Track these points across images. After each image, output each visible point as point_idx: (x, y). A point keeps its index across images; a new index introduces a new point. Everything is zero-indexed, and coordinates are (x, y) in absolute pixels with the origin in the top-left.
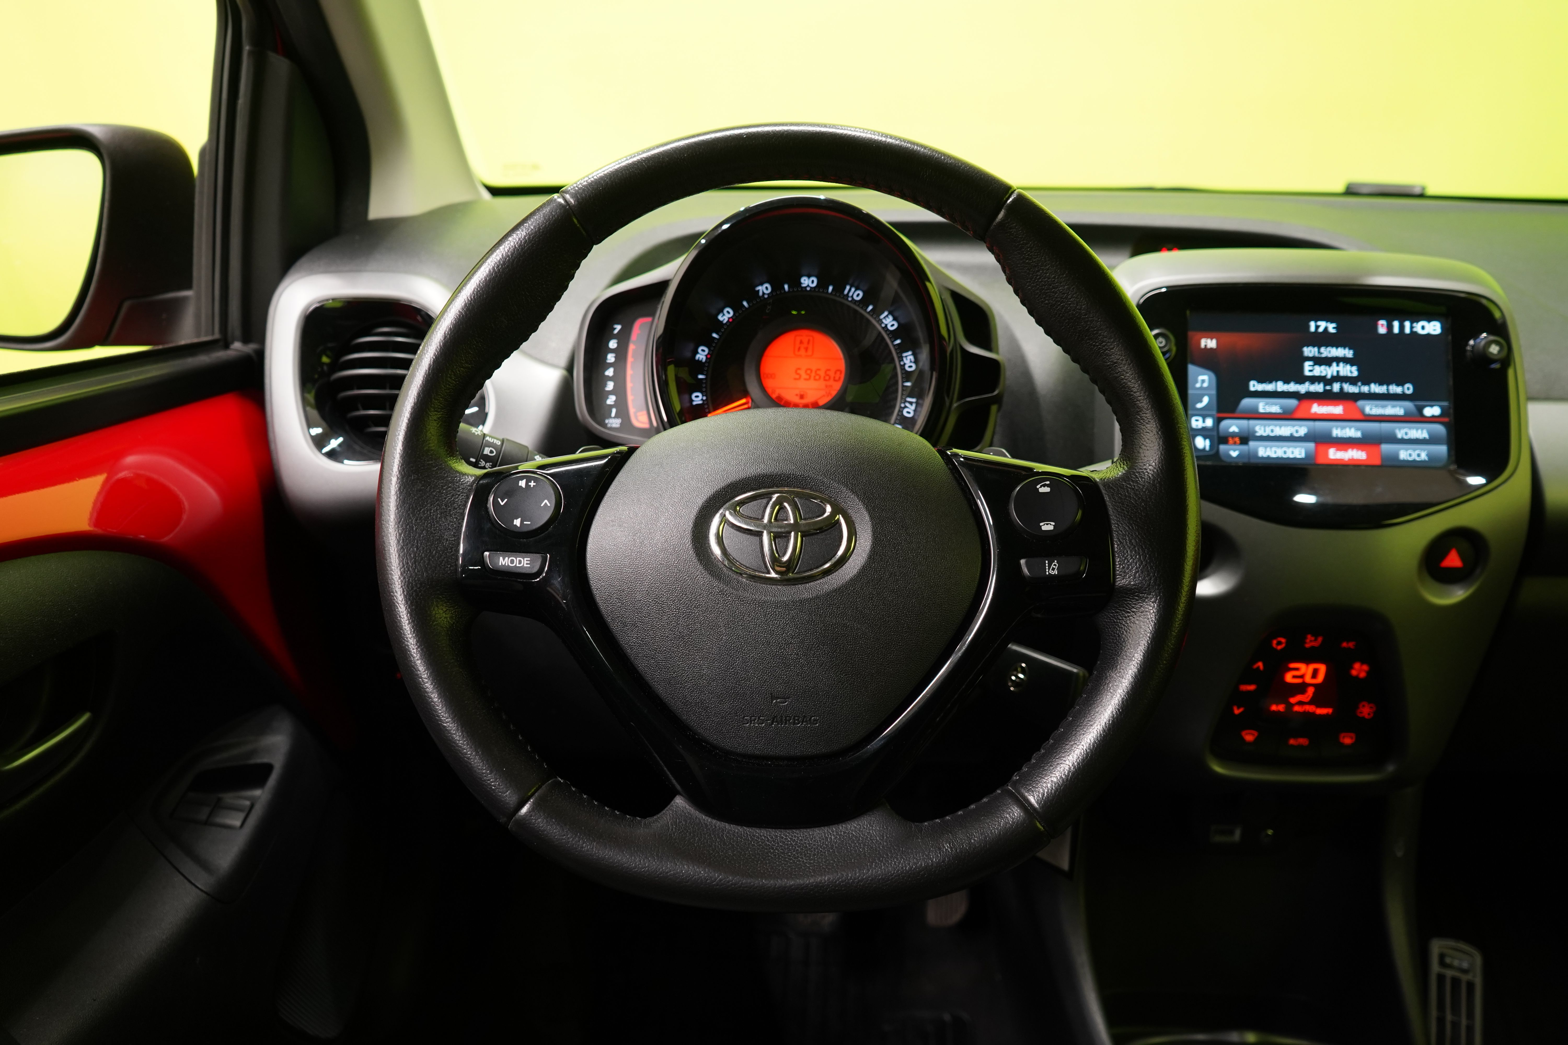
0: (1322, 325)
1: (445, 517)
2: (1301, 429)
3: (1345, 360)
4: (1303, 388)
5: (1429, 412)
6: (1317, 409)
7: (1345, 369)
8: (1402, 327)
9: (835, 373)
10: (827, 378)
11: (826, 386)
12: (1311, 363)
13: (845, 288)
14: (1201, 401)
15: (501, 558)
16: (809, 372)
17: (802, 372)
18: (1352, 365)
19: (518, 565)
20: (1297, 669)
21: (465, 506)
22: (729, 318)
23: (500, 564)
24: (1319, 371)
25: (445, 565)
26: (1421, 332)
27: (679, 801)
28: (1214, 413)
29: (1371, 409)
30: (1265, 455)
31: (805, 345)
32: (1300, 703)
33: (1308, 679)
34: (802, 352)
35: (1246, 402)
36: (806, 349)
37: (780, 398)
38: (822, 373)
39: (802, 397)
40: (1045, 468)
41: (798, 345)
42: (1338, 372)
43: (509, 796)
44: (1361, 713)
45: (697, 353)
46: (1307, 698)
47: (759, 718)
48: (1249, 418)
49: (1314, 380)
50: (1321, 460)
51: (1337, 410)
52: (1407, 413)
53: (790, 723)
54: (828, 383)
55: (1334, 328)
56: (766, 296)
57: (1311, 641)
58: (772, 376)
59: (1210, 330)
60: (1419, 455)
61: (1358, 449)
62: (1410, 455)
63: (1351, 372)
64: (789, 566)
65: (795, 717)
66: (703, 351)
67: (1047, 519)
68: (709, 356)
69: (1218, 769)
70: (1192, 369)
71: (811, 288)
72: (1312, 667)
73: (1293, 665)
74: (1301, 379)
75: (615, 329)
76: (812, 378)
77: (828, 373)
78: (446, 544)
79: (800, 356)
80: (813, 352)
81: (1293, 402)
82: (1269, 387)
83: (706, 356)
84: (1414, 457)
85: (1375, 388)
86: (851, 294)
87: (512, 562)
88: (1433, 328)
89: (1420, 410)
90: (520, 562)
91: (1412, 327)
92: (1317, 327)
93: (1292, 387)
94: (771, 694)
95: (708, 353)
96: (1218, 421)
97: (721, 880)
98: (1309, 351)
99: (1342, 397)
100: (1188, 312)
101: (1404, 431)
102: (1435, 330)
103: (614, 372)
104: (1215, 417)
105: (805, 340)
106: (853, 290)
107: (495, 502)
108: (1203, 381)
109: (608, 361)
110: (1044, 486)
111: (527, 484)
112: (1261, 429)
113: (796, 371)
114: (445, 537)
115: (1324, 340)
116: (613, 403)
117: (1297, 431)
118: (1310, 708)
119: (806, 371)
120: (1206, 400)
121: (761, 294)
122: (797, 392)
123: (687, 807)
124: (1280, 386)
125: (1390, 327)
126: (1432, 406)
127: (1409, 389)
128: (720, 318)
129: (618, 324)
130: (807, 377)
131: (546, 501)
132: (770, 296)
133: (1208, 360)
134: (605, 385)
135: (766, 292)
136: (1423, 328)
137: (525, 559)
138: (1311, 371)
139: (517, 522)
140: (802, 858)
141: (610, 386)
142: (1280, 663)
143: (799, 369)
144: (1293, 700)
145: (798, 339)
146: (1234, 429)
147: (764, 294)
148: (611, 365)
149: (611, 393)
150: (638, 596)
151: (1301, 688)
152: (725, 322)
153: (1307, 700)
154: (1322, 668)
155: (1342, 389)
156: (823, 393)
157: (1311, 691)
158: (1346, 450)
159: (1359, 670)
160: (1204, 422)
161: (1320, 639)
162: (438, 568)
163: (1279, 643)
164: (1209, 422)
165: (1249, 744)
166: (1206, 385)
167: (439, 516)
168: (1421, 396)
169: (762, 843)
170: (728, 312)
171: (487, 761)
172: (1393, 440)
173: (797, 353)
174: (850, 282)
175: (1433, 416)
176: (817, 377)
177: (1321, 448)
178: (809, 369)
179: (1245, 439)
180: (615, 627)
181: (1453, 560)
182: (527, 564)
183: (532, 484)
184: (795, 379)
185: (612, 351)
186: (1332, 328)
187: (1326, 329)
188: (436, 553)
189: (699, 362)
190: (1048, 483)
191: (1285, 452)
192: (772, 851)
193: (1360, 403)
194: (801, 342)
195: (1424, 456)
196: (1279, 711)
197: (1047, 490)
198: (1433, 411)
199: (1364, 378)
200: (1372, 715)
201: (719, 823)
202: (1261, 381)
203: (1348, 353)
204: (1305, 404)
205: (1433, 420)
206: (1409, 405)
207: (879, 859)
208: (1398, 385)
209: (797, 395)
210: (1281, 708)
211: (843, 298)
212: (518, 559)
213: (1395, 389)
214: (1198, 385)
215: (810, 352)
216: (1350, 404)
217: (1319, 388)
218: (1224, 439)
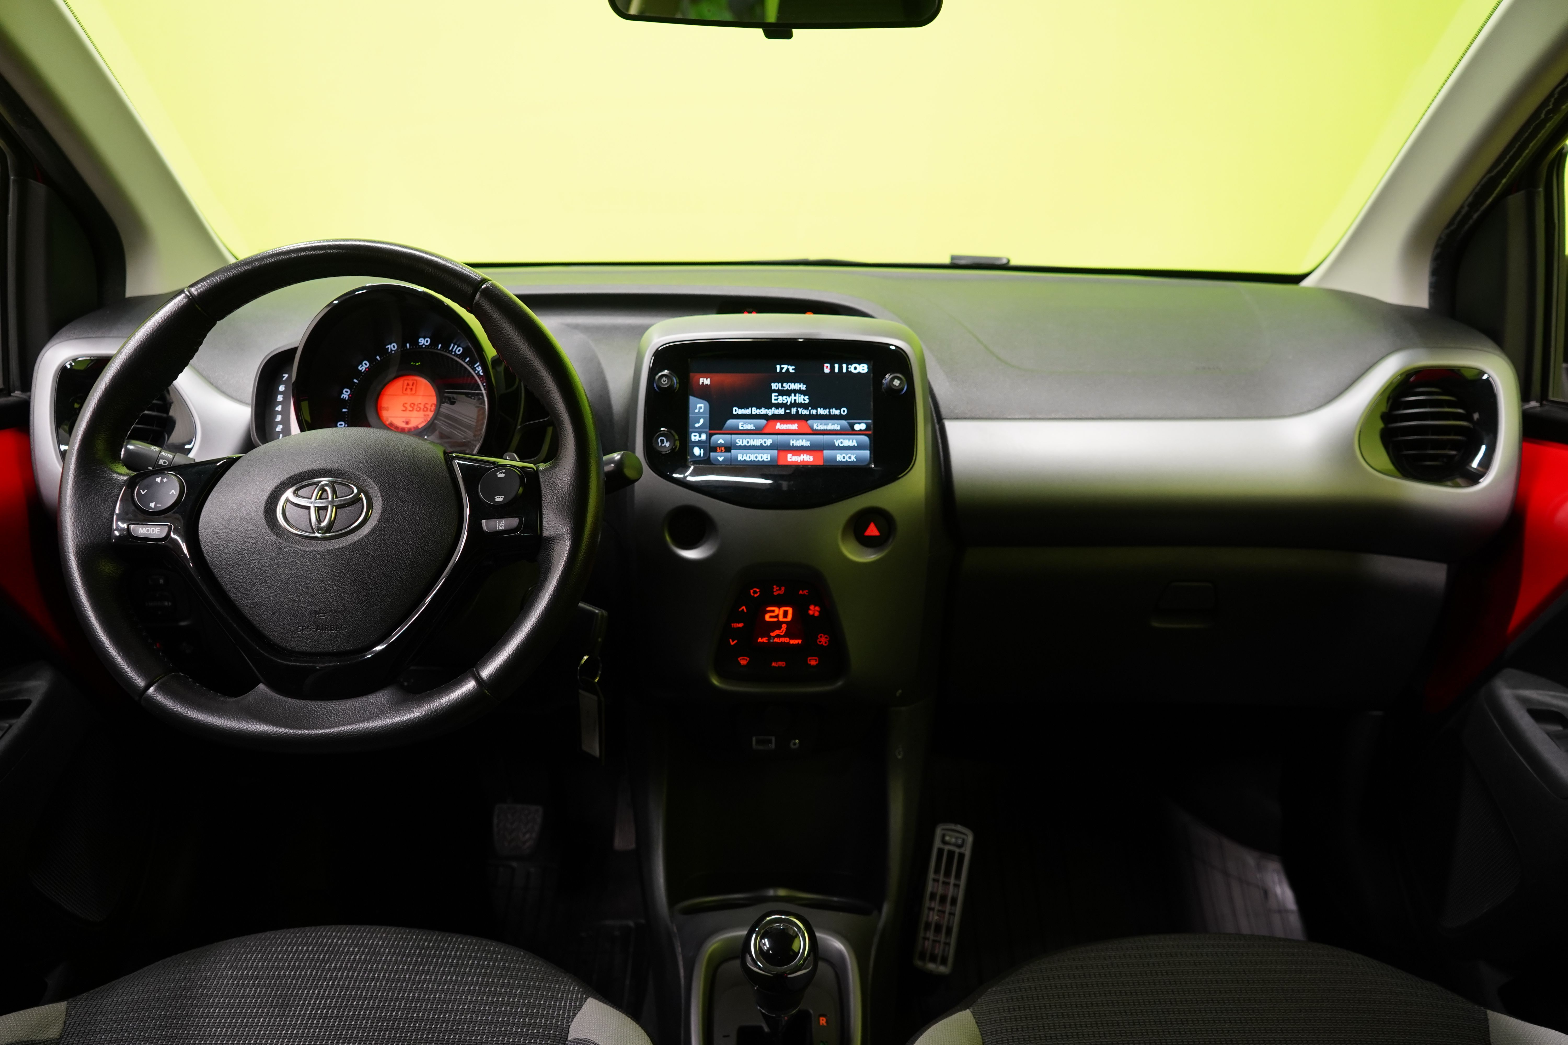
0: (785, 367)
1: (104, 503)
2: (768, 441)
3: (800, 392)
4: (770, 412)
5: (857, 427)
6: (780, 426)
7: (800, 398)
8: (841, 368)
9: (431, 406)
10: (425, 409)
11: (425, 415)
12: (777, 394)
13: (450, 346)
14: (699, 422)
15: (140, 529)
16: (412, 405)
17: (408, 406)
18: (805, 396)
19: (151, 533)
20: (773, 611)
21: (119, 495)
22: (366, 368)
23: (140, 532)
24: (782, 399)
25: (103, 534)
26: (854, 371)
27: (261, 686)
28: (708, 430)
29: (817, 426)
30: (742, 460)
31: (411, 387)
32: (778, 636)
33: (781, 618)
34: (409, 390)
35: (730, 422)
36: (411, 389)
37: (391, 424)
38: (422, 407)
39: (407, 423)
40: (504, 462)
41: (405, 387)
42: (795, 400)
43: (141, 682)
44: (820, 642)
45: (343, 393)
46: (782, 632)
47: (308, 627)
48: (731, 434)
49: (778, 406)
50: (781, 462)
51: (794, 427)
52: (842, 429)
53: (328, 630)
54: (426, 413)
55: (793, 369)
56: (393, 352)
57: (777, 590)
58: (387, 409)
59: (705, 372)
60: (850, 458)
61: (807, 454)
62: (844, 458)
63: (804, 400)
64: (329, 528)
65: (331, 626)
66: (346, 392)
67: (499, 494)
68: (350, 396)
69: (715, 682)
70: (692, 399)
71: (426, 346)
72: (782, 609)
73: (768, 609)
74: (769, 406)
75: (284, 377)
76: (415, 410)
77: (427, 406)
78: (104, 520)
79: (407, 394)
80: (416, 392)
81: (763, 422)
82: (747, 411)
83: (348, 395)
84: (847, 458)
85: (821, 411)
86: (454, 350)
87: (148, 531)
88: (863, 368)
89: (852, 426)
90: (153, 531)
91: (847, 368)
92: (781, 369)
93: (763, 411)
94: (315, 611)
95: (350, 394)
96: (710, 436)
97: (277, 731)
98: (775, 386)
99: (798, 417)
100: (689, 360)
101: (839, 441)
102: (863, 370)
103: (282, 408)
104: (708, 433)
105: (411, 383)
106: (456, 347)
107: (138, 492)
108: (700, 408)
109: (278, 400)
110: (501, 473)
111: (161, 480)
112: (740, 441)
113: (403, 405)
114: (104, 516)
115: (786, 377)
116: (280, 430)
117: (765, 442)
118: (786, 640)
119: (410, 405)
120: (702, 421)
121: (389, 350)
122: (404, 419)
123: (265, 689)
124: (755, 411)
125: (832, 368)
126: (860, 423)
127: (844, 411)
128: (360, 368)
129: (286, 373)
130: (411, 409)
131: (173, 491)
132: (396, 351)
133: (704, 394)
134: (276, 418)
135: (393, 349)
136: (855, 368)
137: (157, 529)
138: (775, 400)
139: (152, 505)
140: (334, 717)
141: (279, 418)
142: (760, 608)
143: (406, 403)
144: (772, 634)
145: (406, 382)
146: (721, 441)
147: (391, 350)
148: (280, 403)
149: (279, 423)
150: (230, 550)
151: (778, 625)
152: (363, 371)
153: (783, 634)
154: (790, 611)
155: (797, 412)
156: (422, 420)
157: (784, 627)
158: (800, 455)
159: (814, 610)
160: (700, 437)
161: (783, 588)
162: (98, 536)
163: (755, 592)
164: (704, 437)
165: (744, 666)
166: (702, 411)
167: (100, 502)
168: (853, 416)
169: (311, 709)
170: (366, 364)
171: (126, 660)
172: (833, 447)
173: (405, 392)
174: (454, 341)
175: (861, 430)
176: (418, 409)
177: (782, 454)
178: (413, 403)
179: (728, 449)
180: (216, 571)
181: (872, 531)
182: (158, 532)
183: (165, 480)
184: (404, 411)
185: (281, 393)
186: (791, 369)
187: (788, 369)
188: (97, 526)
189: (344, 400)
190: (504, 471)
191: (756, 457)
192: (316, 713)
193: (810, 422)
194: (408, 385)
195: (853, 459)
196: (764, 642)
197: (503, 475)
198: (860, 426)
199: (813, 405)
200: (827, 644)
201: (284, 698)
202: (740, 408)
203: (803, 387)
204: (772, 423)
205: (860, 433)
206: (844, 423)
207: (381, 715)
208: (836, 409)
209: (403, 422)
210: (765, 640)
211: (449, 353)
212: (152, 529)
213: (835, 412)
214: (697, 411)
215: (414, 392)
216: (803, 423)
217: (781, 411)
218: (714, 449)
